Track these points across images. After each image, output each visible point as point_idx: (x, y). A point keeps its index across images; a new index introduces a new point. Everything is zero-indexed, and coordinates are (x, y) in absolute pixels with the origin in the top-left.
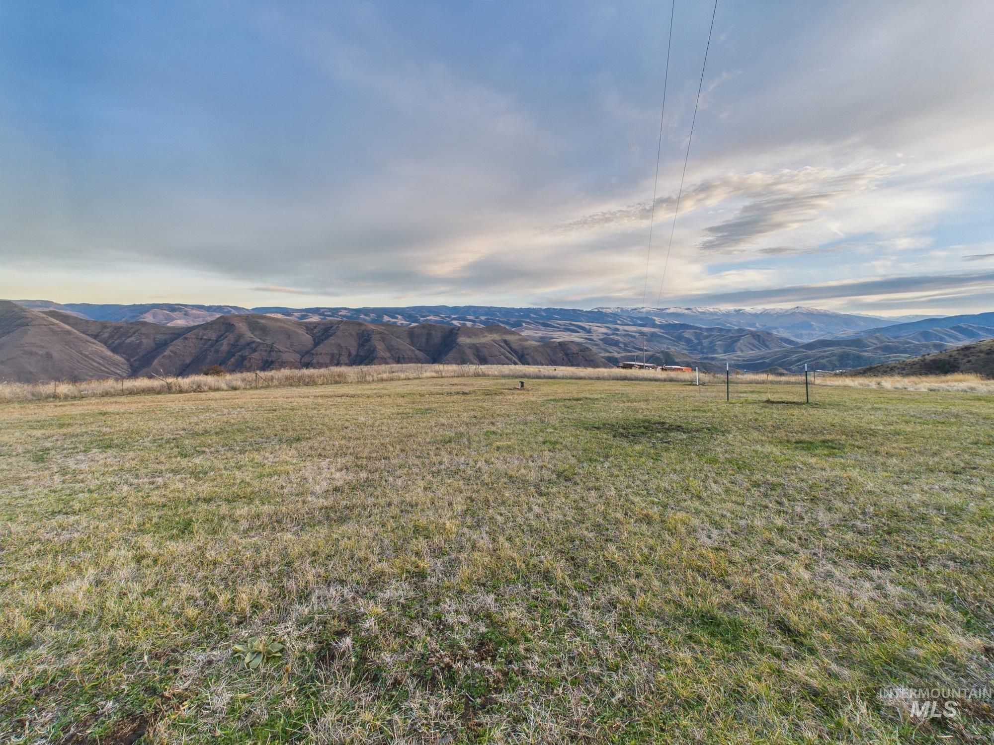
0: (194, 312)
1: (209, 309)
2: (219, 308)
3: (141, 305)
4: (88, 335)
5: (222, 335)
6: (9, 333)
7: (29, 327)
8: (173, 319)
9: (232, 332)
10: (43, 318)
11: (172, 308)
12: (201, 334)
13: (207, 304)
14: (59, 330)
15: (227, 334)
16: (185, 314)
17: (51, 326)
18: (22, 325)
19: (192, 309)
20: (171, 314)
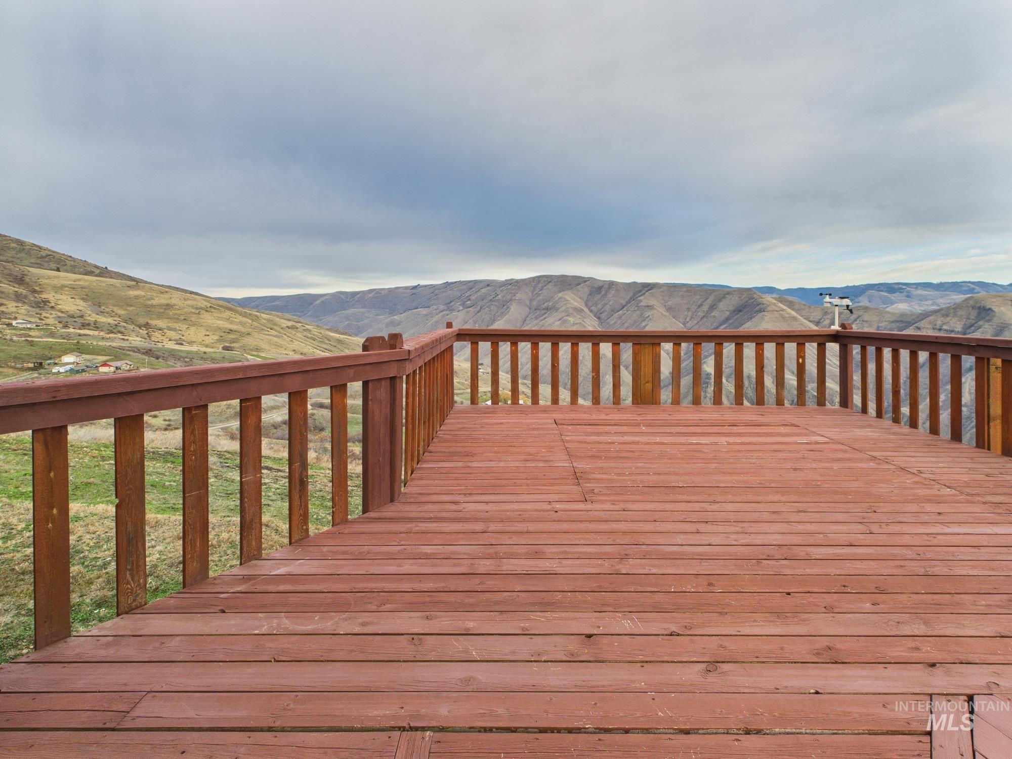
0: (920, 292)
1: (941, 287)
2: (955, 287)
3: (854, 287)
4: (811, 321)
5: (972, 325)
6: (751, 318)
7: (766, 313)
8: (892, 303)
9: (989, 321)
10: (774, 304)
11: (891, 288)
12: (939, 323)
13: (935, 281)
14: (787, 316)
15: (981, 323)
16: (908, 296)
17: (781, 312)
18: (760, 311)
19: (916, 288)
20: (889, 295)
